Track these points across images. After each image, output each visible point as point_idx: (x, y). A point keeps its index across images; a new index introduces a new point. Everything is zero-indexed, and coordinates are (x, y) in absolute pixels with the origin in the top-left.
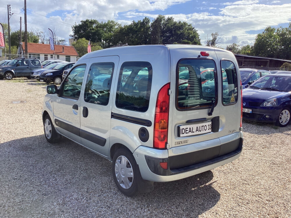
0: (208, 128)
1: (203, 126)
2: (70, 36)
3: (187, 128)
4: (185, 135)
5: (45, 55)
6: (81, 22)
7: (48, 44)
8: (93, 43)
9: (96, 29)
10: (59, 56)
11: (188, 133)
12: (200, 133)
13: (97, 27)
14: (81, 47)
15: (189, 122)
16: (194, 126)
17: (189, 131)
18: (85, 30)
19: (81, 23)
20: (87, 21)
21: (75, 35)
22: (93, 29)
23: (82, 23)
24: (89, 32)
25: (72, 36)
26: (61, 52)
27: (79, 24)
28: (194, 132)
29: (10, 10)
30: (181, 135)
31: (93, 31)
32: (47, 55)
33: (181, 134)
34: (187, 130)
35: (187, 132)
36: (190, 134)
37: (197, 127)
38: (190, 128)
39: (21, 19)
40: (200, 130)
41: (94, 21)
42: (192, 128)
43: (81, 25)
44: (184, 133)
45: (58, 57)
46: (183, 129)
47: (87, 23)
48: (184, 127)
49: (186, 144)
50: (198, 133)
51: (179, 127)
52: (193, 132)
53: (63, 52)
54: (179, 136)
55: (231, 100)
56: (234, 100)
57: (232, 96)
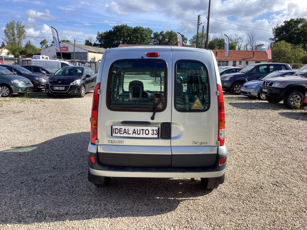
0: (151, 132)
1: (143, 130)
2: (270, 39)
3: (122, 129)
4: (118, 135)
5: (234, 62)
6: (284, 22)
7: (245, 50)
8: (295, 46)
9: (302, 29)
10: (248, 62)
11: (122, 134)
12: (137, 136)
13: (303, 27)
14: (278, 51)
15: (125, 123)
16: (131, 128)
17: (124, 132)
18: (287, 31)
19: (283, 24)
20: (292, 20)
21: (275, 38)
22: (298, 30)
23: (285, 24)
24: (293, 33)
25: (273, 39)
26: (251, 58)
27: (281, 25)
28: (130, 134)
29: (200, 20)
30: (114, 135)
31: (297, 32)
32: (236, 62)
33: (114, 133)
34: (121, 130)
35: (121, 132)
36: (125, 135)
37: (134, 130)
38: (125, 129)
39: (203, 28)
40: (139, 133)
41: (301, 19)
42: (128, 129)
43: (283, 26)
44: (117, 133)
45: (240, 63)
46: (116, 129)
47: (291, 23)
48: (119, 127)
49: (120, 144)
50: (134, 135)
51: (112, 127)
52: (128, 134)
53: (253, 57)
54: (112, 135)
55: (194, 106)
56: (201, 107)
57: (197, 103)
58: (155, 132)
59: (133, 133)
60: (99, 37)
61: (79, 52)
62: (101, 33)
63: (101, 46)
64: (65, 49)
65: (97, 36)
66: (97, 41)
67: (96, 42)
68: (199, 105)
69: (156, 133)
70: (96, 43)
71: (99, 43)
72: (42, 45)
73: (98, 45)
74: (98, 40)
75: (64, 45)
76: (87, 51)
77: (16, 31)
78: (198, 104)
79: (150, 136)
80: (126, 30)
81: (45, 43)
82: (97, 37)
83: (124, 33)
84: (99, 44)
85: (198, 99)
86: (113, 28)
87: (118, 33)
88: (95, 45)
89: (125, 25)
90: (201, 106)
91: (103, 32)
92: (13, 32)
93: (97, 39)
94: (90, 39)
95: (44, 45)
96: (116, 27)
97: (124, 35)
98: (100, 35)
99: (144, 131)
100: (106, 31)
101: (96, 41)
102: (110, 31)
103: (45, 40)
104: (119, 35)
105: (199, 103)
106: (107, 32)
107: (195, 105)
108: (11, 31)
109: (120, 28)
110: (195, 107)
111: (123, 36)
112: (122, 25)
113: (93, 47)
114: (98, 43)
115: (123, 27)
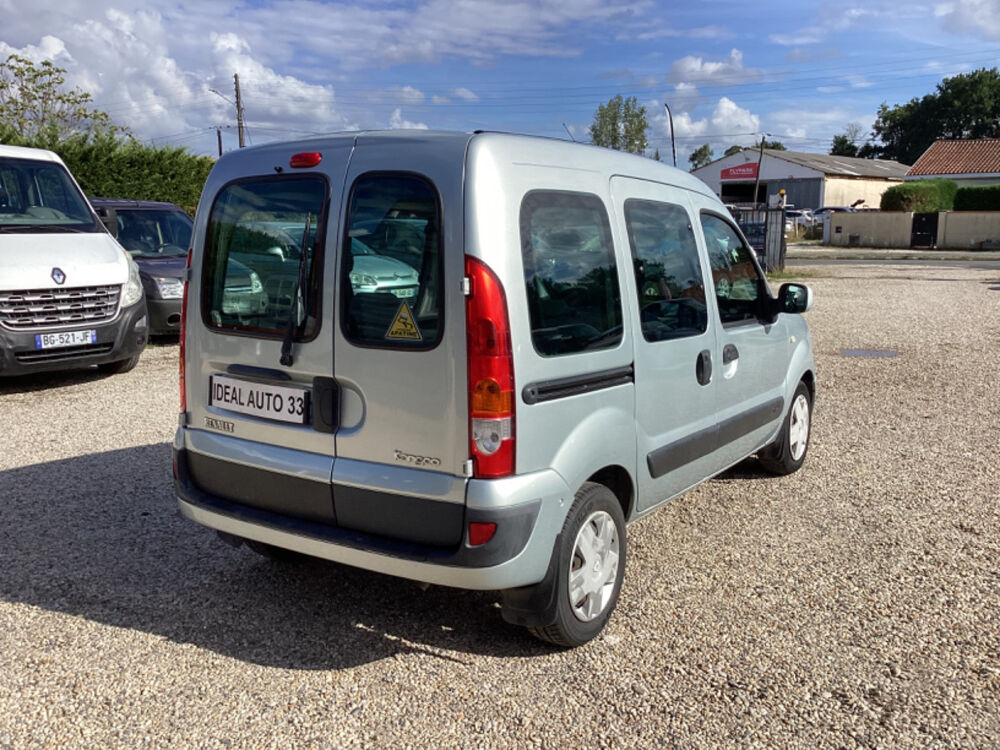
0: (287, 405)
1: (269, 395)
3: (229, 387)
4: (222, 404)
11: (228, 401)
12: (257, 412)
17: (233, 398)
28: (243, 404)
30: (214, 402)
33: (214, 398)
34: (227, 390)
35: (227, 397)
36: (234, 406)
37: (251, 393)
38: (235, 390)
40: (260, 405)
42: (240, 390)
44: (221, 399)
46: (218, 385)
48: (224, 382)
51: (211, 379)
52: (240, 403)
54: (210, 404)
55: (394, 329)
56: (413, 334)
57: (402, 317)
58: (297, 405)
59: (250, 402)
60: (884, 122)
61: (796, 177)
62: (891, 109)
63: (887, 153)
64: (750, 171)
65: (877, 118)
66: (877, 139)
67: (873, 140)
68: (409, 327)
69: (300, 411)
70: (872, 144)
71: (884, 145)
72: (696, 162)
73: (878, 149)
74: (878, 134)
75: (747, 159)
76: (822, 175)
77: (623, 127)
78: (404, 323)
79: (284, 416)
80: (990, 87)
81: (705, 155)
82: (878, 122)
83: (981, 100)
84: (880, 147)
85: (405, 307)
86: (939, 87)
87: (956, 103)
88: (868, 152)
89: (988, 69)
90: (414, 330)
91: (901, 105)
92: (614, 130)
93: (875, 131)
94: (851, 133)
95: (699, 162)
96: (953, 80)
97: (981, 106)
98: (886, 116)
99: (272, 398)
100: (912, 101)
101: (871, 137)
102: (925, 98)
103: (705, 148)
104: (960, 107)
105: (409, 321)
106: (917, 104)
107: (397, 326)
108: (610, 127)
109: (966, 84)
110: (396, 332)
111: (979, 111)
112: (974, 74)
113: (861, 159)
114: (879, 142)
115: (981, 77)
